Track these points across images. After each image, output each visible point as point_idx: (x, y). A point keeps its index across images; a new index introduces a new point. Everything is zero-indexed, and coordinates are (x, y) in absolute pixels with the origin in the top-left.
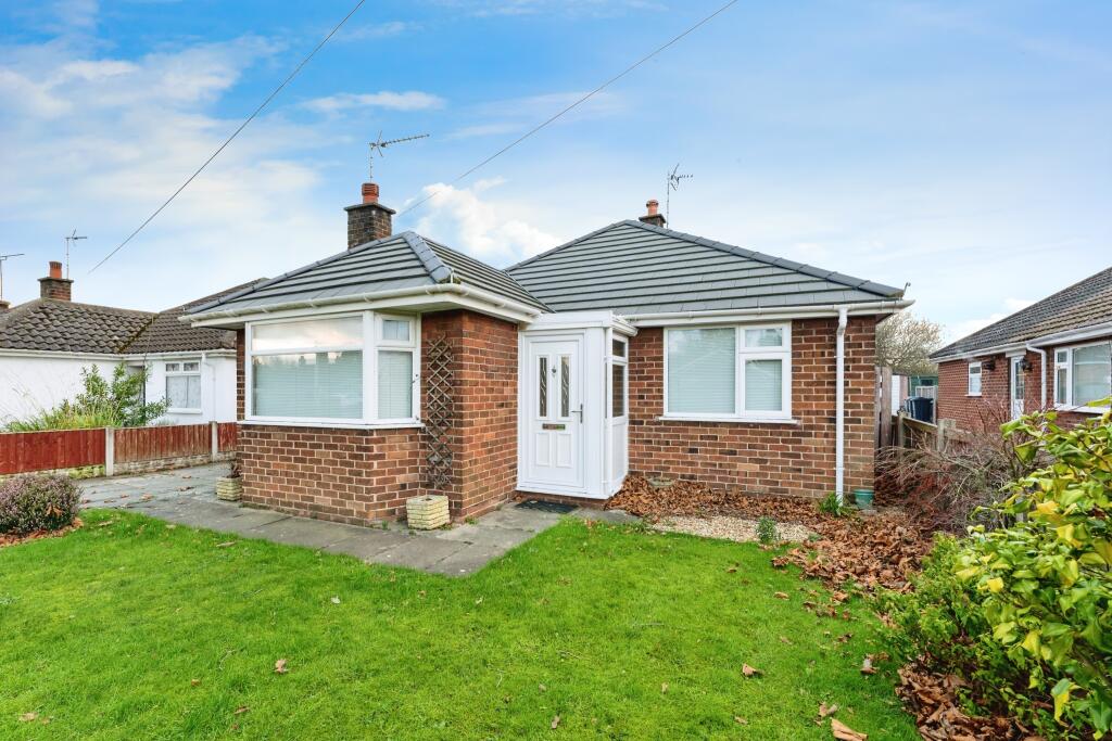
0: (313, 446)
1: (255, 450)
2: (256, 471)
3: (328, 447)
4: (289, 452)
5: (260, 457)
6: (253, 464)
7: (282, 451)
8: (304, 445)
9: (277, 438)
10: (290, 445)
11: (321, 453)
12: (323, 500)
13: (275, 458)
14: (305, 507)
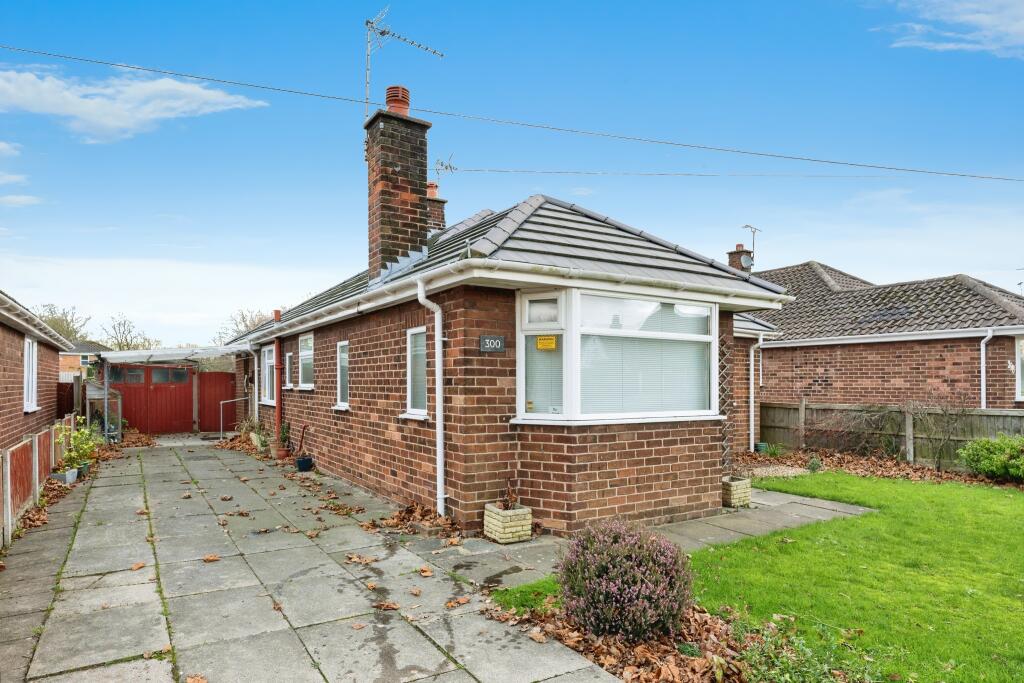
0: (667, 443)
1: (593, 457)
2: (594, 486)
3: (683, 442)
4: (640, 454)
5: (600, 467)
6: (590, 477)
7: (632, 455)
8: (658, 443)
9: (624, 440)
10: (642, 445)
11: (678, 450)
12: (678, 500)
13: (621, 464)
14: (658, 513)
